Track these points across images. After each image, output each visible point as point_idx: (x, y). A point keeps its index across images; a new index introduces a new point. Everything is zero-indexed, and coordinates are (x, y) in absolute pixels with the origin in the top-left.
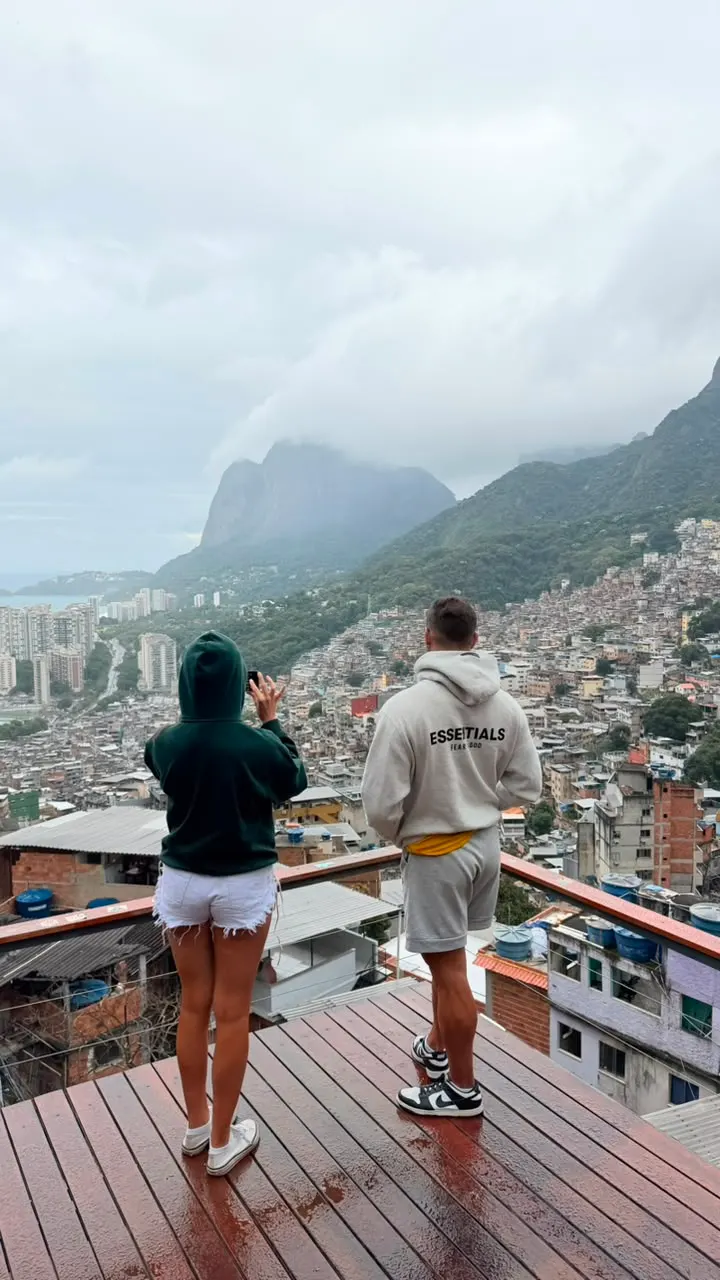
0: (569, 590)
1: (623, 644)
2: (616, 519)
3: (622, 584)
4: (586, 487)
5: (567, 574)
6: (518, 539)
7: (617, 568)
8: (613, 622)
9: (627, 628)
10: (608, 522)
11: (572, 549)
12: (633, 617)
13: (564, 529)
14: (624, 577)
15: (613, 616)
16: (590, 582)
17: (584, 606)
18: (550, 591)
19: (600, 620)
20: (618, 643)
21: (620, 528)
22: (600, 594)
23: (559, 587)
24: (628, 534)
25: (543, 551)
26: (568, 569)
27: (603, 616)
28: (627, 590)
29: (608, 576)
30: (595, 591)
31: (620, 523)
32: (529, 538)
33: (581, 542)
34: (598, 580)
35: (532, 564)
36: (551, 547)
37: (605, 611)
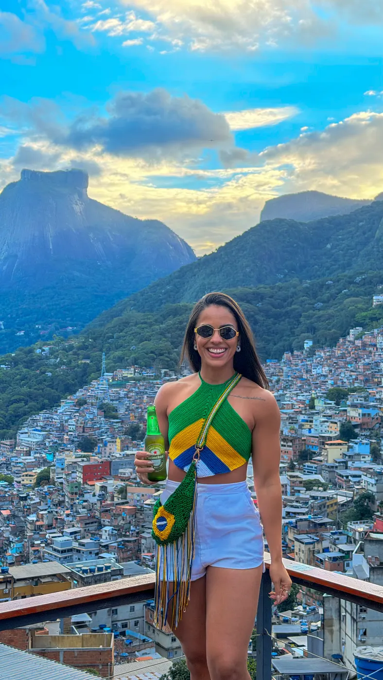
0: (312, 353)
1: (368, 407)
2: (358, 279)
3: (364, 345)
4: (329, 246)
5: (309, 334)
6: (259, 297)
7: (360, 329)
8: (356, 385)
9: (370, 391)
10: (350, 283)
11: (314, 309)
12: (376, 380)
13: (307, 287)
14: (367, 339)
15: (356, 379)
16: (333, 343)
17: (327, 368)
18: (292, 352)
19: (343, 382)
20: (362, 406)
21: (363, 289)
22: (343, 357)
23: (301, 348)
24: (371, 294)
25: (284, 311)
26: (312, 329)
27: (346, 377)
28: (370, 352)
29: (350, 338)
30: (338, 353)
31: (364, 283)
32: (271, 297)
33: (323, 302)
34: (341, 340)
35: (274, 324)
36: (293, 307)
37: (348, 374)
